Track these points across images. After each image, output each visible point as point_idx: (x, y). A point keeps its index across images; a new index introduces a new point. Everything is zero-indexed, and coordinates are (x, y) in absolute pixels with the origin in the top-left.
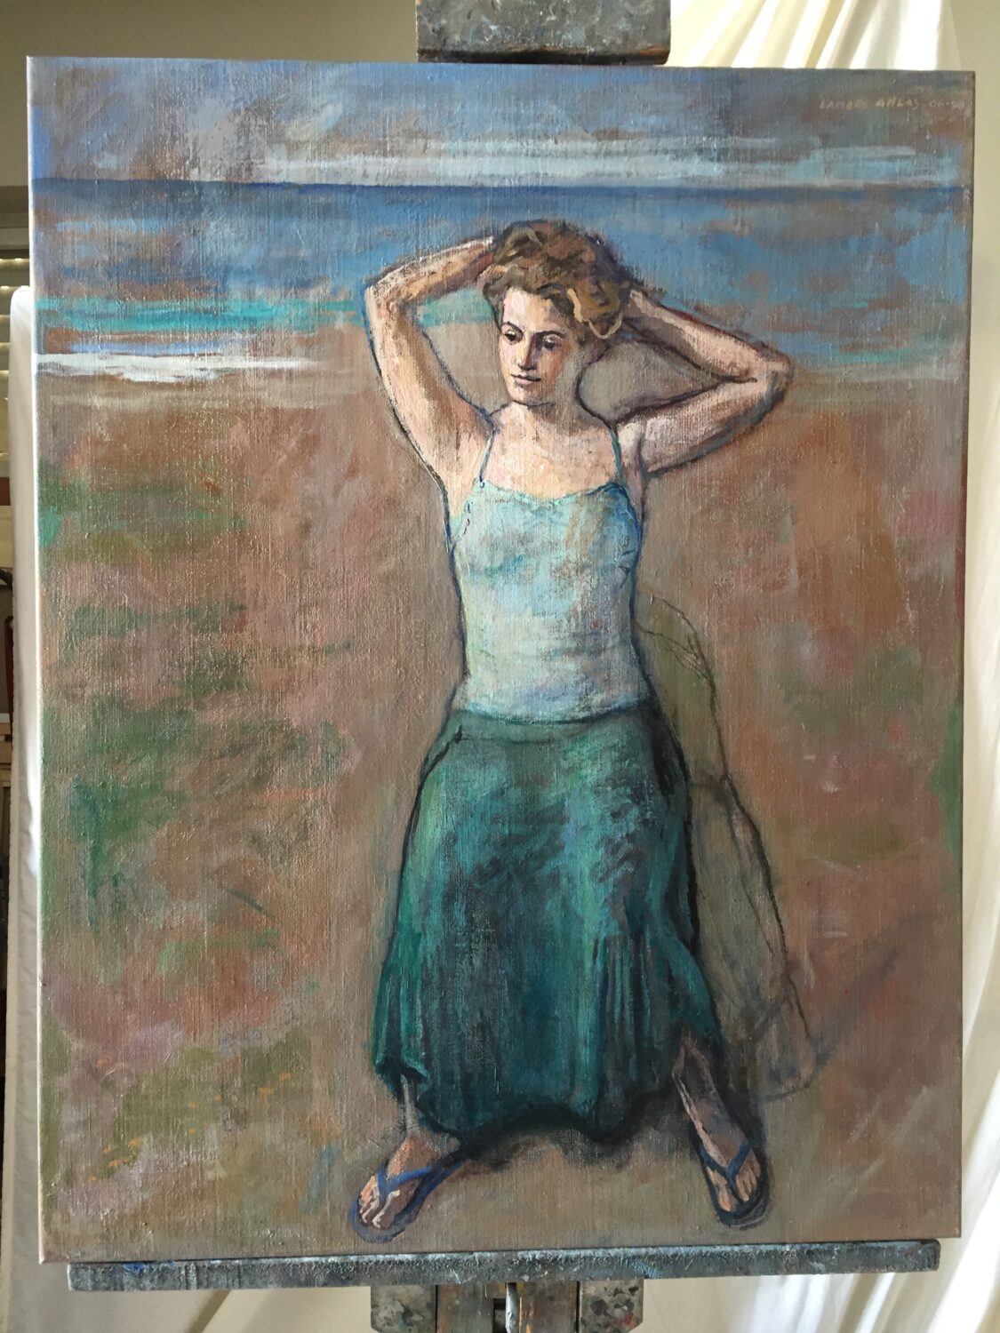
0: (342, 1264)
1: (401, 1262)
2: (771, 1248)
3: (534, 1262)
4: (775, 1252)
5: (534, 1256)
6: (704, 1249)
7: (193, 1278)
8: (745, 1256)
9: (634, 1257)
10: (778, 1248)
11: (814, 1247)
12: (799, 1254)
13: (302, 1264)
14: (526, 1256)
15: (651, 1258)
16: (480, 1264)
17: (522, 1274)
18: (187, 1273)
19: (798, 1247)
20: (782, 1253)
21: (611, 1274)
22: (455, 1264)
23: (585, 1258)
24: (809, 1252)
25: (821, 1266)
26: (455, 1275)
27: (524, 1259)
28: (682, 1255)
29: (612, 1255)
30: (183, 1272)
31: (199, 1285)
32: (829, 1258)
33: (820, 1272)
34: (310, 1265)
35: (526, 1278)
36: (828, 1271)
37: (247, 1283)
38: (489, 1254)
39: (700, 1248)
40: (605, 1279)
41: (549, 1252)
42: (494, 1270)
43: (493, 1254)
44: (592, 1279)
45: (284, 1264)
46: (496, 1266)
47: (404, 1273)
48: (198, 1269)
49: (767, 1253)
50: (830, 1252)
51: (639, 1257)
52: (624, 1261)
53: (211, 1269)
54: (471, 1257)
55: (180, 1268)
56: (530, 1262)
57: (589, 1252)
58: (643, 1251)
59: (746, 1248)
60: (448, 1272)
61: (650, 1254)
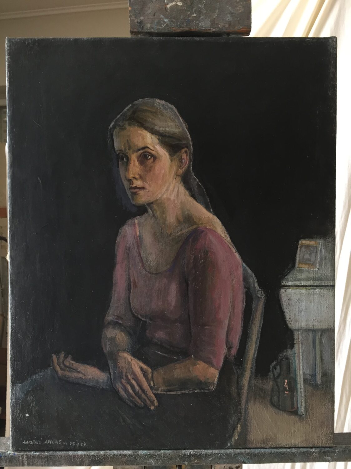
0: (97, 456)
1: (126, 455)
2: (305, 450)
3: (190, 455)
4: (307, 452)
5: (190, 453)
6: (273, 450)
7: (25, 461)
8: (293, 454)
9: (239, 454)
10: (309, 450)
11: (326, 449)
12: (319, 452)
13: (78, 455)
14: (186, 453)
15: (248, 454)
16: (164, 456)
17: (184, 461)
18: (22, 458)
19: (318, 450)
20: (311, 452)
21: (228, 461)
22: (152, 456)
23: (215, 454)
24: (324, 452)
25: (329, 458)
26: (152, 461)
27: (185, 454)
28: (262, 453)
29: (228, 453)
30: (21, 458)
31: (29, 464)
32: (333, 455)
33: (329, 461)
34: (82, 456)
35: (186, 463)
36: (333, 461)
37: (51, 463)
38: (168, 452)
39: (271, 450)
40: (225, 464)
41: (197, 451)
42: (170, 459)
43: (170, 451)
44: (218, 464)
45: (69, 455)
46: (172, 457)
47: (127, 460)
48: (28, 457)
49: (303, 452)
50: (334, 452)
51: (241, 454)
52: (234, 455)
53: (34, 457)
54: (159, 452)
55: (19, 457)
56: (188, 456)
57: (217, 451)
58: (243, 451)
59: (294, 450)
60: (148, 461)
61: (247, 452)
